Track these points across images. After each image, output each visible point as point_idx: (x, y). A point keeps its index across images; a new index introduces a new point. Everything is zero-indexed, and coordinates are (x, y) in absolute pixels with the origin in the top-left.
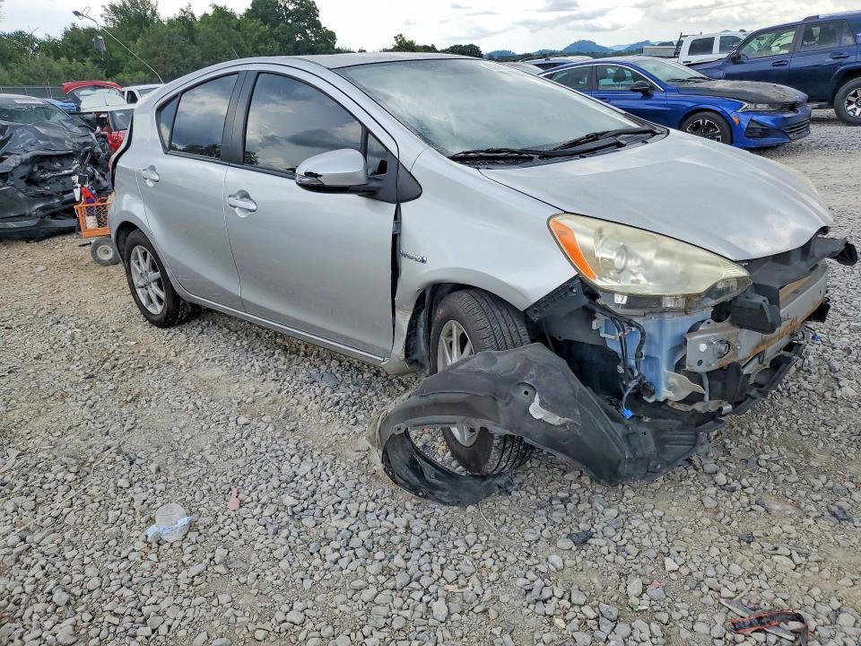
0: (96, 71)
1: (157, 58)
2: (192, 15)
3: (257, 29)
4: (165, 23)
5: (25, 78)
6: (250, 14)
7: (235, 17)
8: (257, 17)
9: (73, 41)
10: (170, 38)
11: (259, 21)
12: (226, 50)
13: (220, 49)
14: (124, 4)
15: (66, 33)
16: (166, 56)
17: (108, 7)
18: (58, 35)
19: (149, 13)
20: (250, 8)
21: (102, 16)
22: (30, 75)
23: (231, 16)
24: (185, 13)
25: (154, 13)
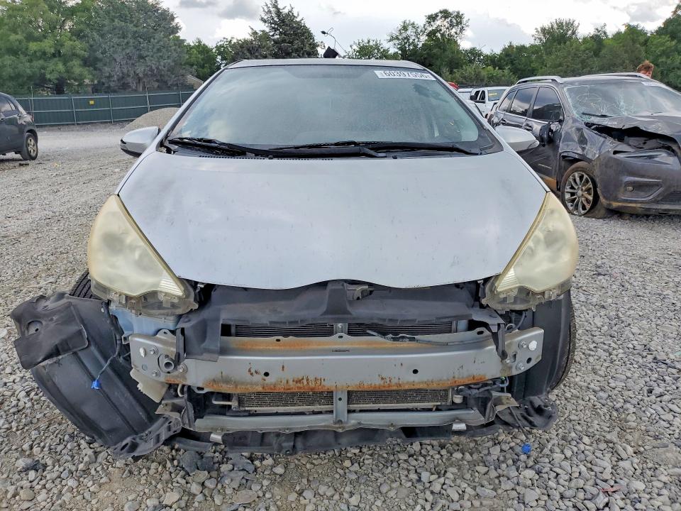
0: (510, 77)
1: (561, 68)
2: (605, 33)
3: (663, 44)
4: (580, 40)
5: (461, 79)
6: (660, 32)
7: (646, 33)
8: (666, 34)
9: (507, 55)
10: (577, 52)
11: (667, 38)
12: (624, 62)
13: (618, 61)
14: (552, 26)
15: (505, 50)
16: (568, 66)
17: (539, 30)
18: (498, 51)
19: (570, 32)
20: (662, 26)
21: (533, 36)
22: (465, 78)
23: (642, 33)
24: (599, 31)
25: (574, 33)
